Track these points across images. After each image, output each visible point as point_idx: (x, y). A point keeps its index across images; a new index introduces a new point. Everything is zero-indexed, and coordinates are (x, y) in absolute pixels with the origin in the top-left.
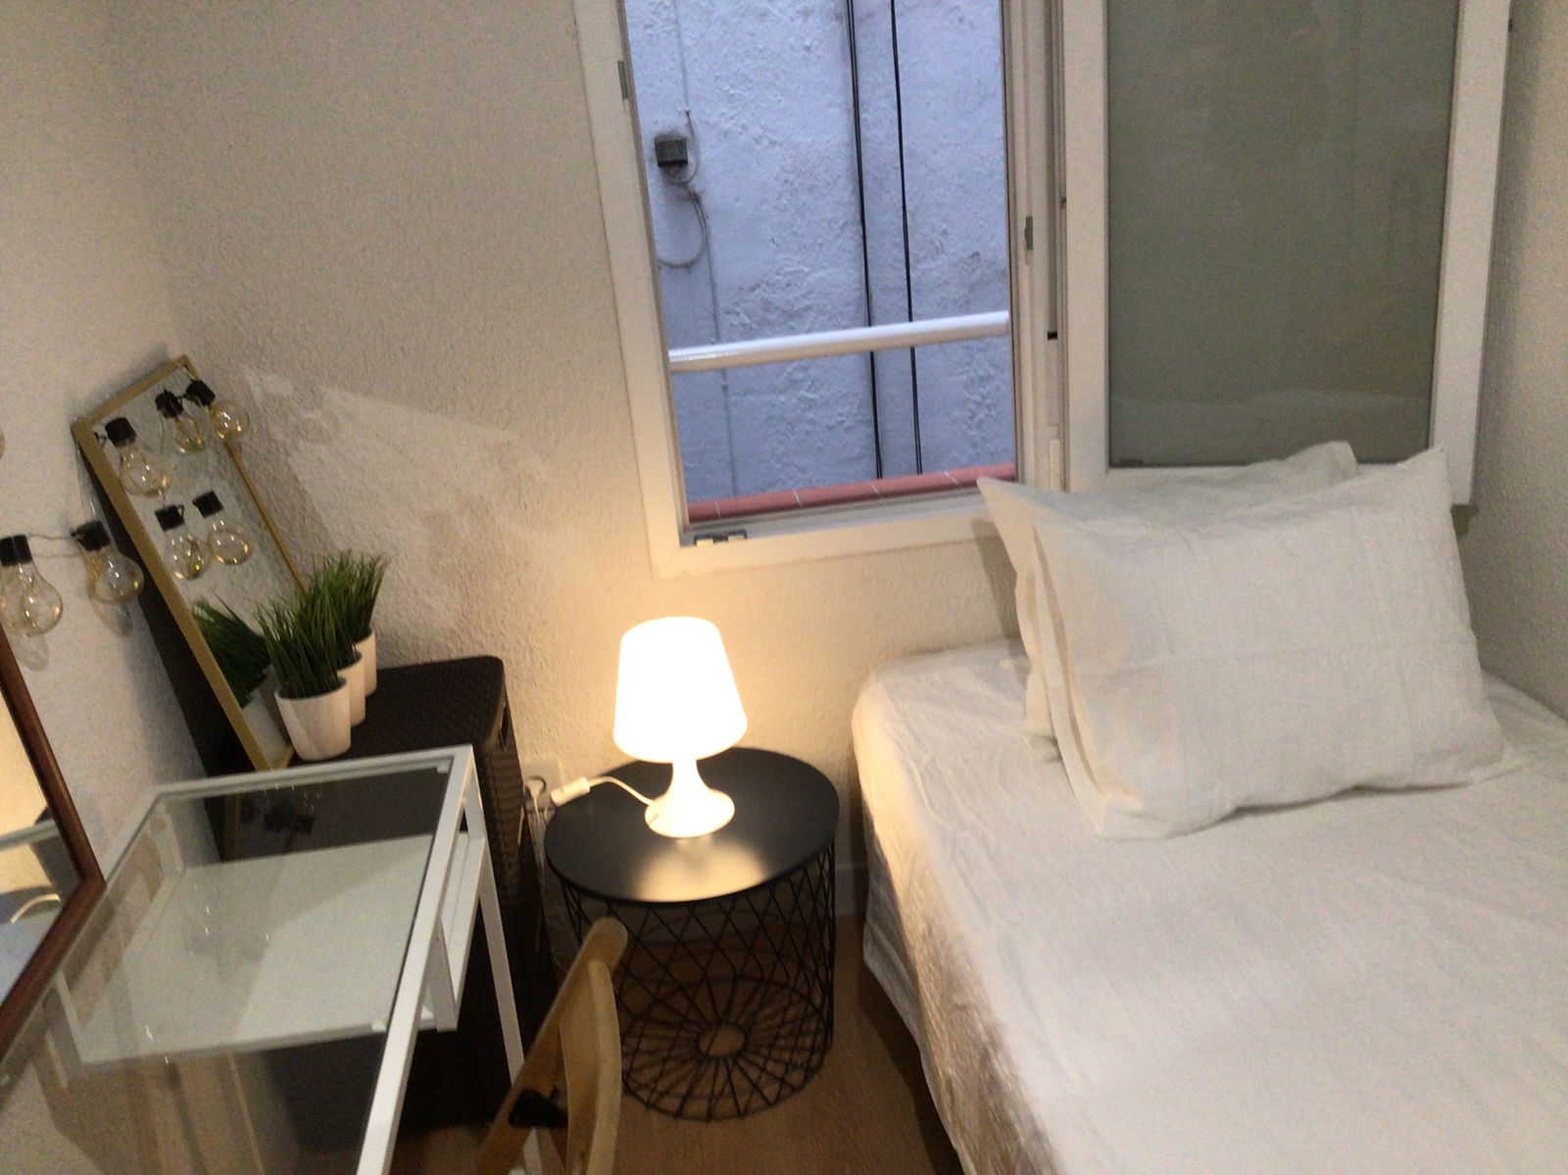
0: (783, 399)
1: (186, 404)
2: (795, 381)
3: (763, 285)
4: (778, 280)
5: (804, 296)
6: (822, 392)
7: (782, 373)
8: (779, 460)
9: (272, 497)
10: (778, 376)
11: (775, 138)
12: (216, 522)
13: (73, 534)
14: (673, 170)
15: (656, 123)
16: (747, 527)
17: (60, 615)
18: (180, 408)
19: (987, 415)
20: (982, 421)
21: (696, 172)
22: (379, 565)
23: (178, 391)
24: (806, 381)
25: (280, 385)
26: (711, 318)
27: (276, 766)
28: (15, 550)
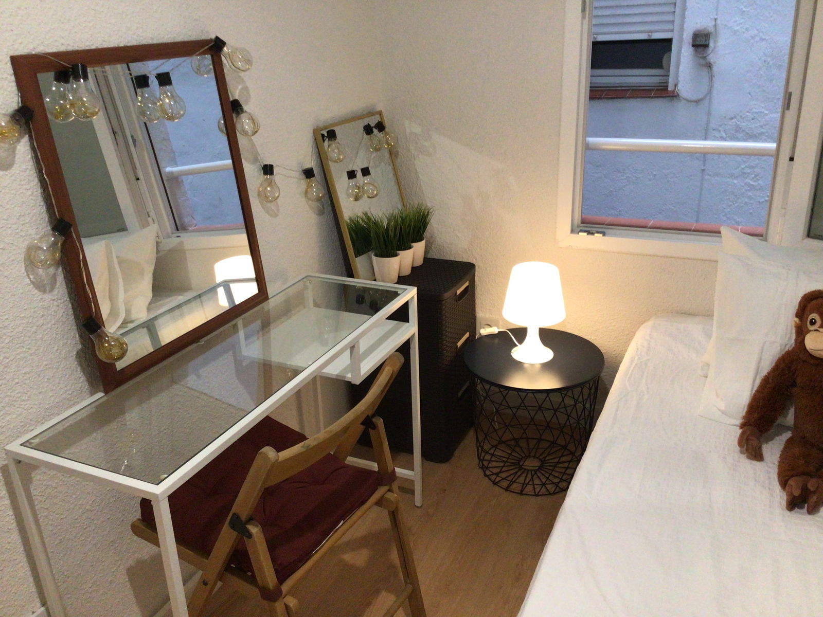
0: (735, 182)
1: (375, 131)
2: (744, 173)
3: (738, 117)
4: (747, 116)
5: (761, 127)
6: (760, 182)
7: (738, 168)
8: (725, 215)
10: (736, 169)
11: (764, 37)
12: (367, 179)
13: (303, 171)
14: (700, 49)
15: (697, 23)
18: (372, 132)
21: (712, 51)
23: (372, 125)
24: (752, 174)
26: (704, 131)
28: (268, 170)
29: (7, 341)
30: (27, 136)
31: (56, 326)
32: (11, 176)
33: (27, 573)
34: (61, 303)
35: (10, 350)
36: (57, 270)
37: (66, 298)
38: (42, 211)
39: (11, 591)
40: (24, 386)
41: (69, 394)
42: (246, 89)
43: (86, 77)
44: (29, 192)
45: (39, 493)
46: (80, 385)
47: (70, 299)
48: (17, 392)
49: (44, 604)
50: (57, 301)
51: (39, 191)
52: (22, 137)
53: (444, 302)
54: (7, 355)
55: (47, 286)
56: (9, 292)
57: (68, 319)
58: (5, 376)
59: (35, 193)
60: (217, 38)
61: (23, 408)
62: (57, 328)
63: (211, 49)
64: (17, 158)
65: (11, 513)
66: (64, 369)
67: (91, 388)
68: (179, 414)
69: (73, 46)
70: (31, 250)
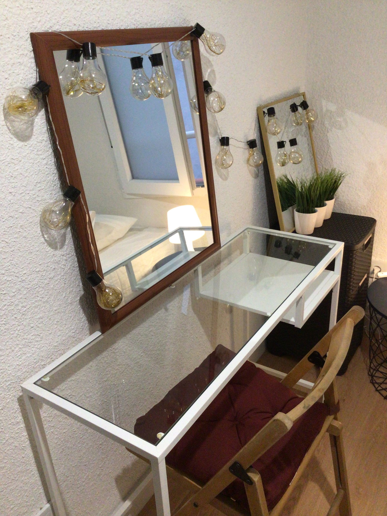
1: (300, 109)
9: (319, 146)
12: (294, 149)
13: (247, 142)
17: (232, 164)
18: (297, 110)
22: (344, 175)
23: (298, 104)
25: (333, 107)
27: (288, 231)
28: (225, 141)
29: (25, 292)
30: (44, 109)
31: (65, 277)
32: (30, 147)
33: (37, 479)
34: (69, 258)
35: (27, 300)
36: (66, 229)
37: (73, 253)
38: (55, 178)
39: (24, 495)
40: (37, 329)
41: (73, 332)
42: (213, 71)
43: (94, 55)
44: (45, 162)
45: (47, 415)
46: (82, 324)
47: (76, 254)
48: (32, 334)
49: (49, 501)
50: (65, 256)
51: (53, 161)
52: (40, 111)
53: (355, 252)
54: (24, 304)
55: (58, 244)
56: (27, 251)
57: (74, 270)
58: (22, 322)
59: (50, 162)
60: (198, 25)
61: (36, 348)
62: (65, 279)
63: (191, 35)
64: (34, 130)
65: (25, 434)
66: (70, 312)
67: (90, 325)
68: (152, 340)
69: (83, 27)
70: (47, 212)
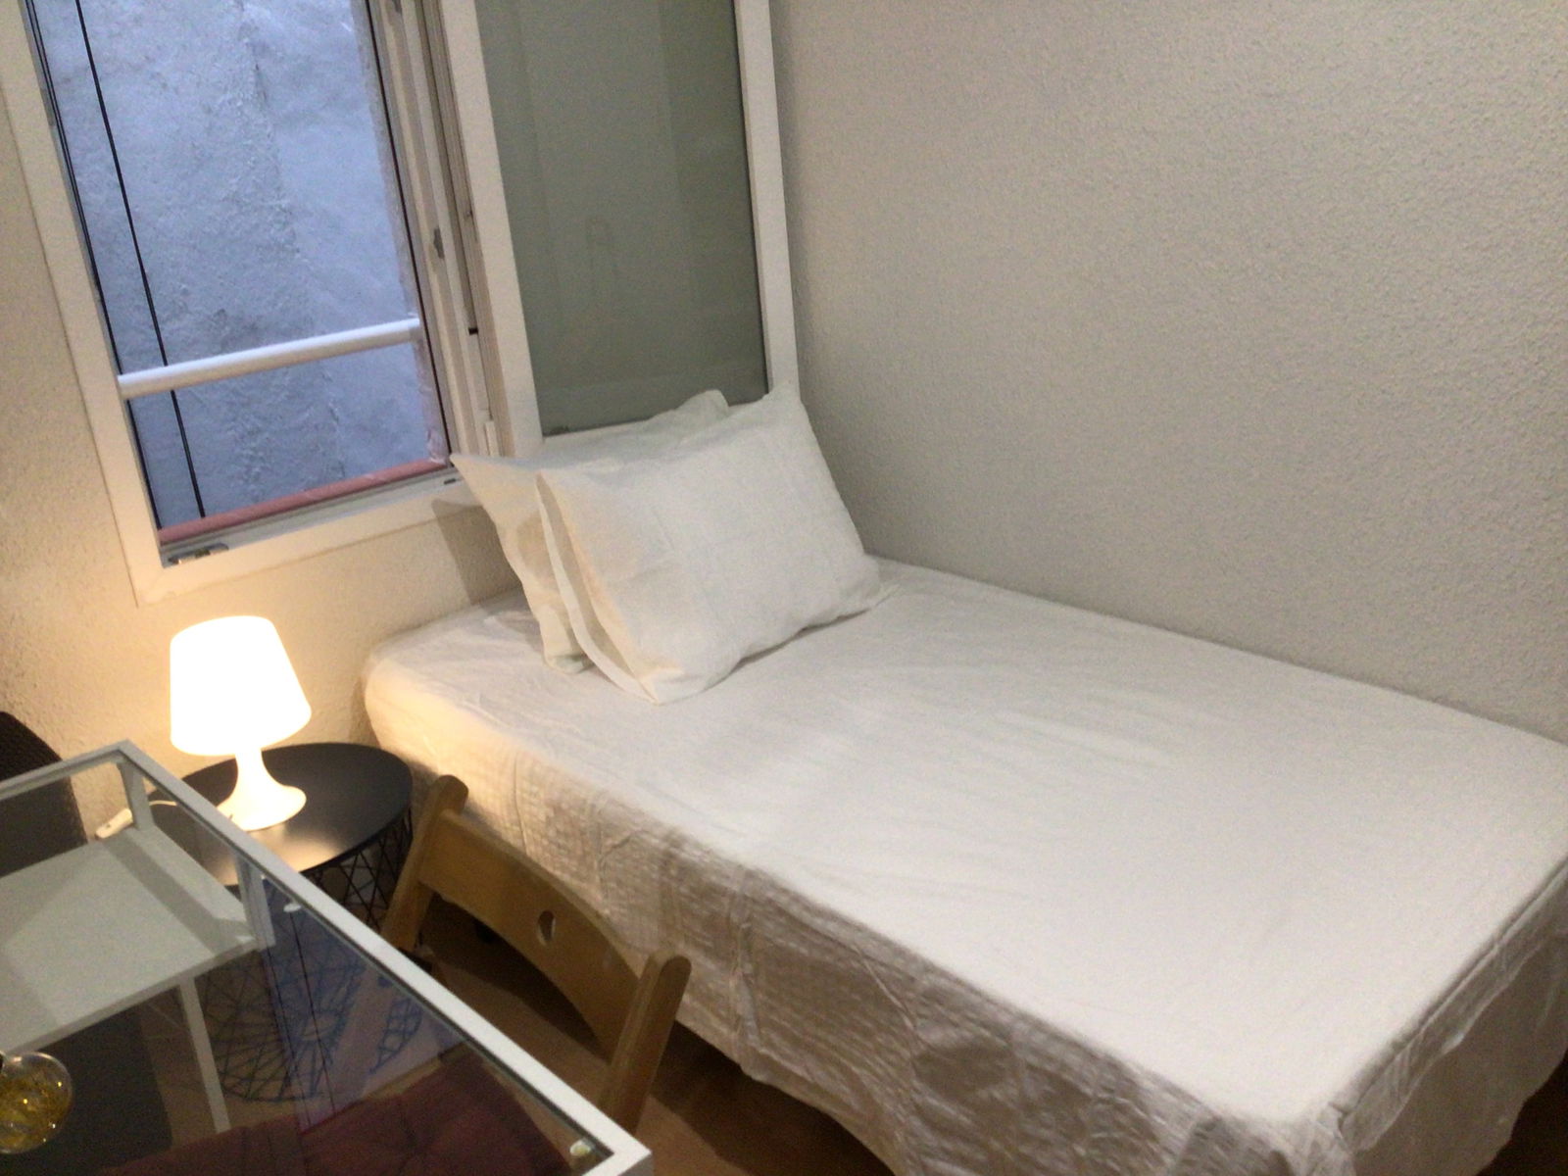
16: (224, 540)
19: (262, 468)
20: (258, 474)
